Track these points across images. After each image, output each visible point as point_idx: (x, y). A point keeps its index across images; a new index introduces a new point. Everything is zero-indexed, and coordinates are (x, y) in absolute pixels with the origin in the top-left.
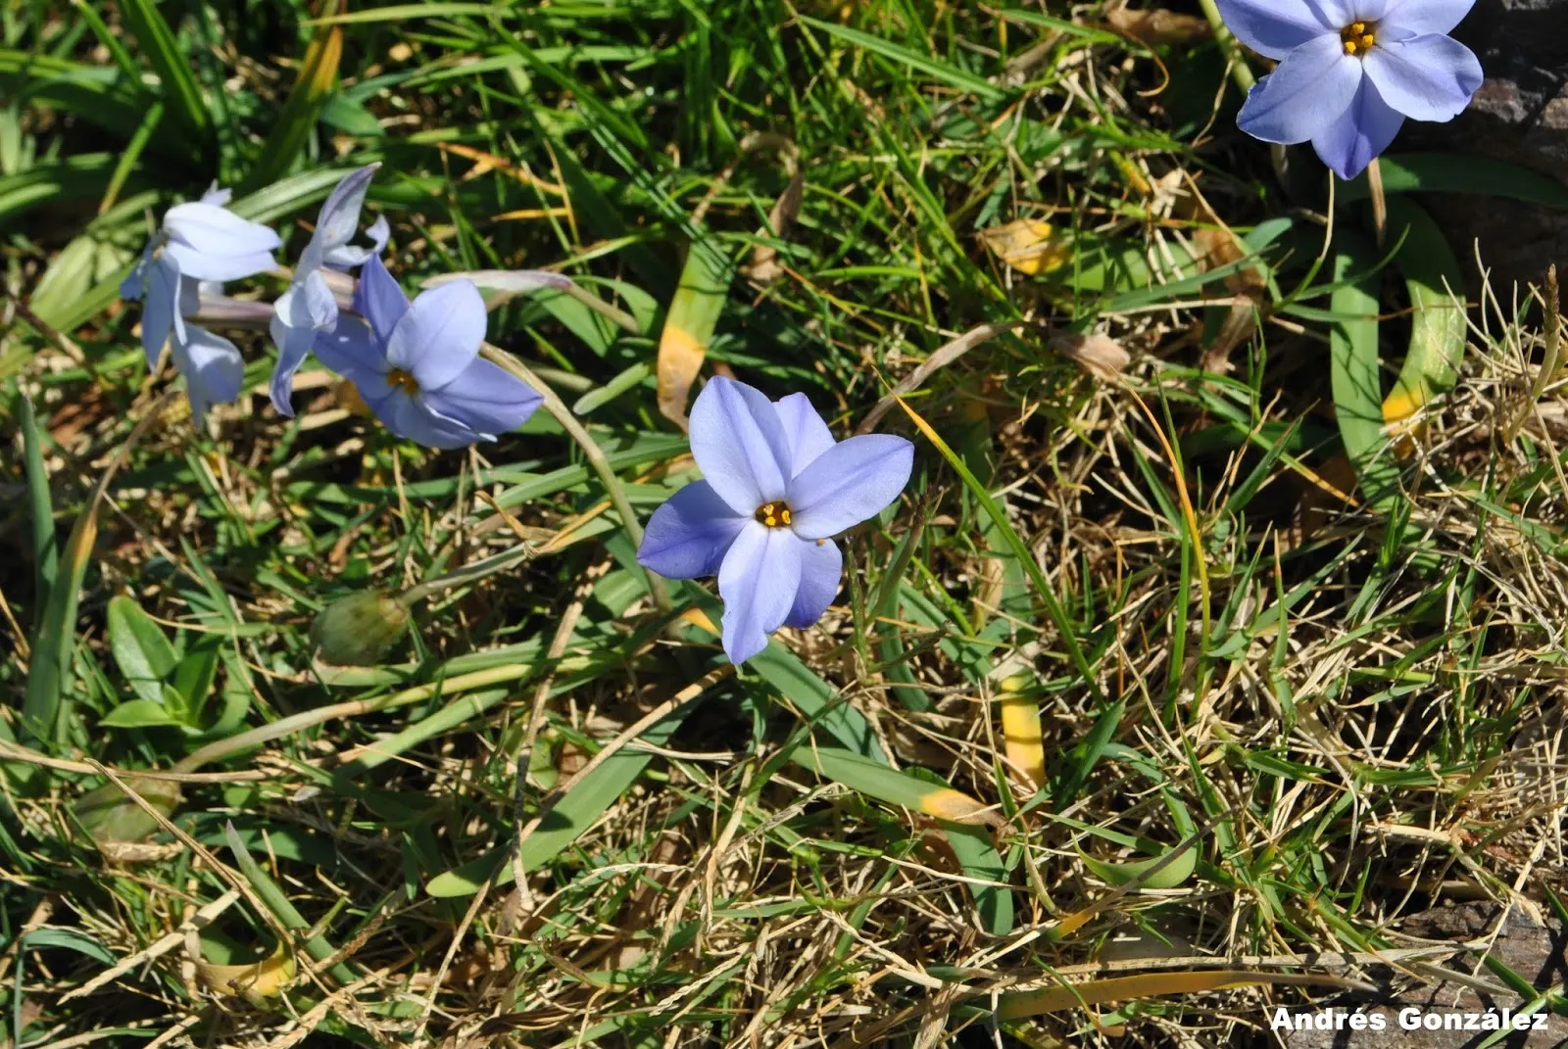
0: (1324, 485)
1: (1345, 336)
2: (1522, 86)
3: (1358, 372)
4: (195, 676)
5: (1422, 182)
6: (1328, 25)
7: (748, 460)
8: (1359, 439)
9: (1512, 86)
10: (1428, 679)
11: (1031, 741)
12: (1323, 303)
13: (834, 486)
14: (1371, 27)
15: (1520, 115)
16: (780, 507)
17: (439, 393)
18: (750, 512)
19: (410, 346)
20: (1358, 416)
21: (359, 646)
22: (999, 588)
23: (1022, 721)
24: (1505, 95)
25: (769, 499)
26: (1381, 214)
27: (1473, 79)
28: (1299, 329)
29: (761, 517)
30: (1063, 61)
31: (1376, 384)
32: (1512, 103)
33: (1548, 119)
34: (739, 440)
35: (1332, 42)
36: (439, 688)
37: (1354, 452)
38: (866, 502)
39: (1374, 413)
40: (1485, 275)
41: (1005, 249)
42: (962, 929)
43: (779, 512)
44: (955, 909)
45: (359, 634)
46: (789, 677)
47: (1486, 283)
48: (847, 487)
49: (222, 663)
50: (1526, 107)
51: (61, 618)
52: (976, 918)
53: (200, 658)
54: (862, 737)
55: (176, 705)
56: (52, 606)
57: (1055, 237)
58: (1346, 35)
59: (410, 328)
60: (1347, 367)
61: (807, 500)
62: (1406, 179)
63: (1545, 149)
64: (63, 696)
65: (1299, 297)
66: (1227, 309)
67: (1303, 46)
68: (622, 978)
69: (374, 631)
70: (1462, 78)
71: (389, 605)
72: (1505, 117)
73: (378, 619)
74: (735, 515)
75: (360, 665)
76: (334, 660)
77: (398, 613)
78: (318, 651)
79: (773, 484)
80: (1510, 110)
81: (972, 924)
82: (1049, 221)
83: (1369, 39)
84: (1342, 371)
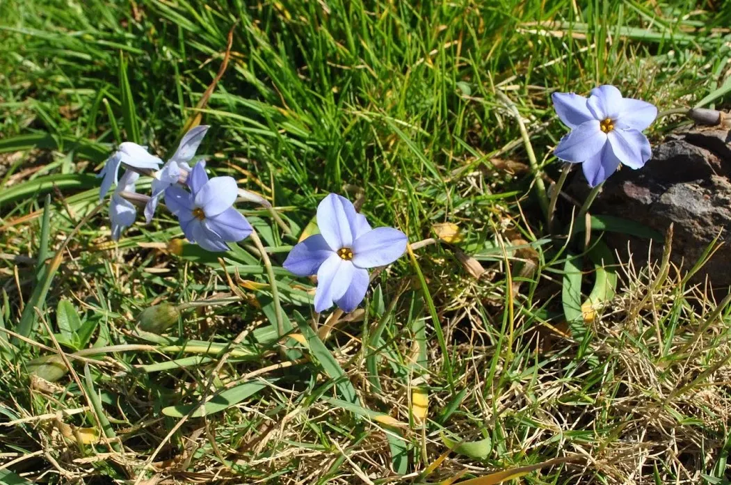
0: (556, 330)
1: (569, 280)
2: (651, 191)
3: (573, 293)
4: (86, 331)
5: (607, 226)
6: (596, 118)
7: (339, 227)
8: (571, 315)
9: (648, 191)
10: (593, 401)
11: (424, 407)
12: (561, 267)
13: (372, 247)
14: (612, 122)
15: (649, 202)
16: (349, 250)
17: (211, 219)
18: (336, 250)
19: (205, 198)
20: (572, 308)
21: (156, 324)
22: (418, 354)
23: (422, 400)
24: (644, 193)
25: (345, 246)
26: (588, 238)
27: (647, 154)
28: (550, 278)
29: (340, 253)
30: (471, 174)
31: (579, 299)
32: (647, 197)
33: (662, 200)
34: (337, 219)
35: (597, 124)
36: (184, 348)
37: (569, 319)
38: (384, 258)
39: (579, 308)
40: (631, 256)
41: (440, 231)
42: (384, 470)
43: (347, 253)
44: (383, 462)
45: (157, 318)
46: (329, 363)
47: (631, 260)
48: (376, 249)
49: (99, 326)
50: (652, 199)
51: (40, 294)
52: (391, 465)
53: (91, 323)
54: (353, 398)
55: (76, 340)
56: (36, 290)
57: (459, 231)
58: (603, 123)
59: (206, 190)
60: (569, 290)
61: (360, 249)
62: (600, 225)
63: (659, 213)
64: (32, 330)
65: (552, 264)
66: (525, 263)
67: (586, 123)
68: (235, 467)
69: (164, 318)
70: (643, 153)
71: (172, 309)
72: (644, 202)
73: (166, 313)
74: (330, 249)
75: (154, 333)
76: (144, 328)
77: (174, 312)
78: (139, 323)
79: (348, 240)
80: (646, 200)
81: (390, 469)
82: (458, 225)
83: (611, 126)
84: (567, 293)
